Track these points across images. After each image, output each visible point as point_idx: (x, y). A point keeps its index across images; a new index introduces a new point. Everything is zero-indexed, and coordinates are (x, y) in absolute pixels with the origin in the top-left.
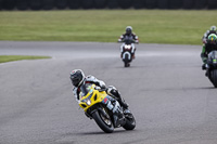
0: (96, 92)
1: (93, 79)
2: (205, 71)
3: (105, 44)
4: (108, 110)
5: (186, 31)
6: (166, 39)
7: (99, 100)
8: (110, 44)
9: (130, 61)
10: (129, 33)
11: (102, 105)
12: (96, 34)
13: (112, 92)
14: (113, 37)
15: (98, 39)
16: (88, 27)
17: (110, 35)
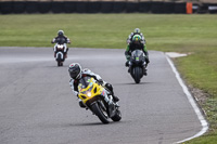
0: (96, 85)
1: (89, 72)
2: (128, 68)
3: (25, 48)
4: (105, 102)
5: (105, 34)
6: (85, 43)
7: (98, 93)
8: (28, 48)
9: (63, 60)
10: (61, 35)
11: (101, 97)
12: (15, 39)
13: (106, 85)
14: (33, 42)
15: (18, 43)
16: (6, 31)
17: (30, 39)
